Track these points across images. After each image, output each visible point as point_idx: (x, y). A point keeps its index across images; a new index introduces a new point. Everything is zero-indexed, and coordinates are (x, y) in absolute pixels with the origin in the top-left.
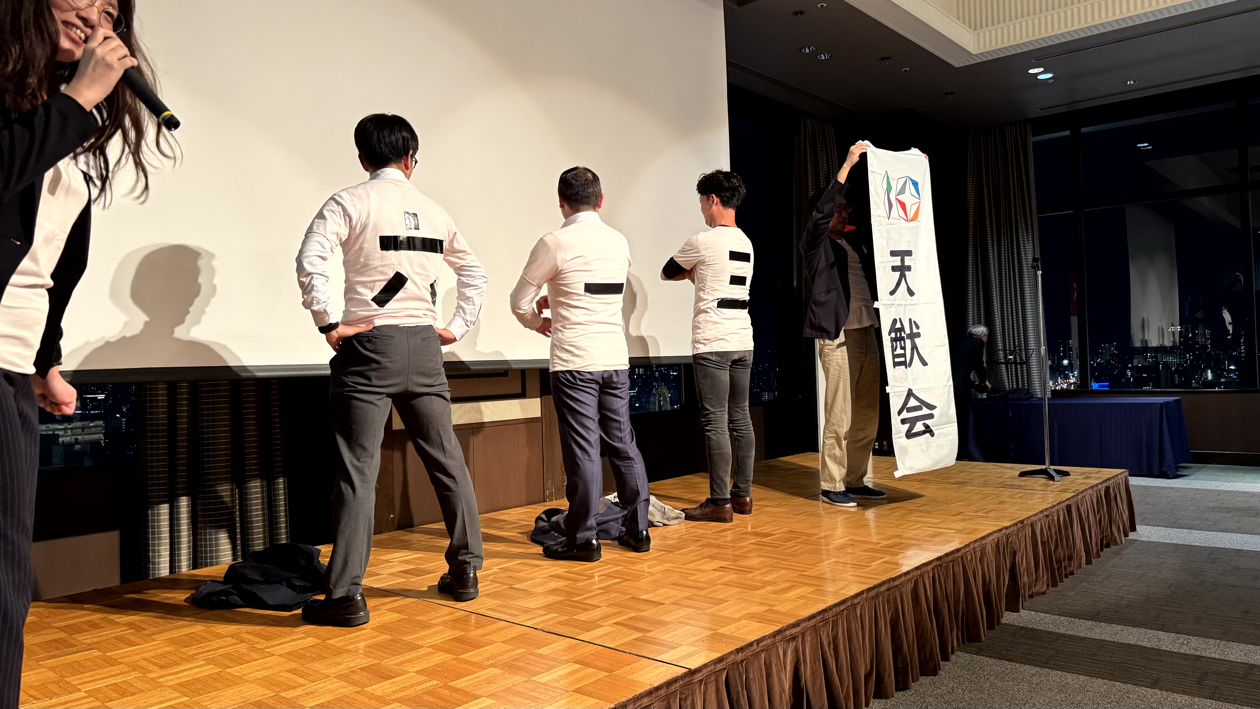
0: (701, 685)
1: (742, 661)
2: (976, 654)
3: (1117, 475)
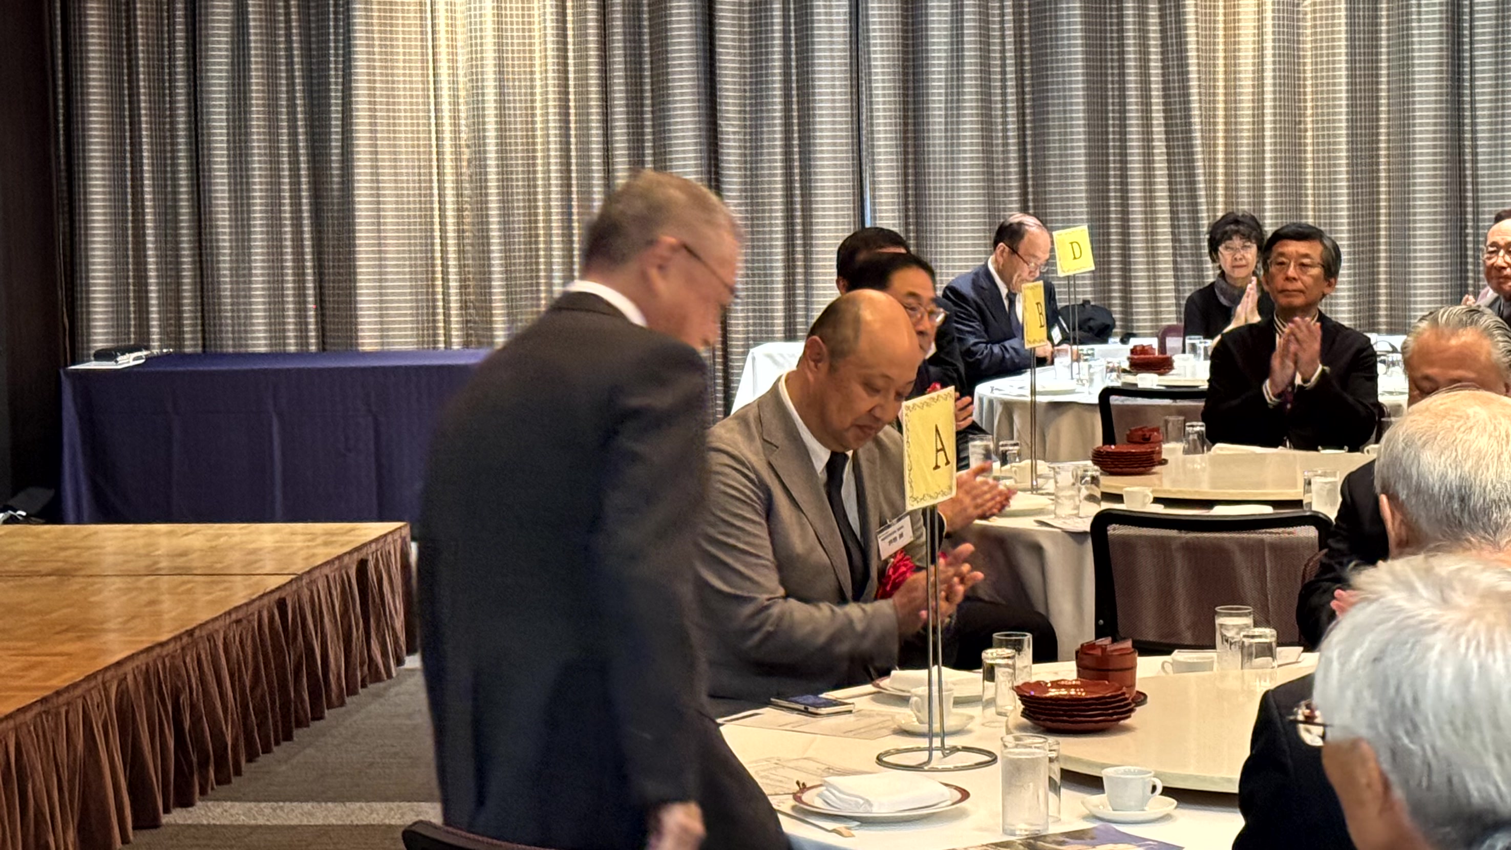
3: (385, 536)
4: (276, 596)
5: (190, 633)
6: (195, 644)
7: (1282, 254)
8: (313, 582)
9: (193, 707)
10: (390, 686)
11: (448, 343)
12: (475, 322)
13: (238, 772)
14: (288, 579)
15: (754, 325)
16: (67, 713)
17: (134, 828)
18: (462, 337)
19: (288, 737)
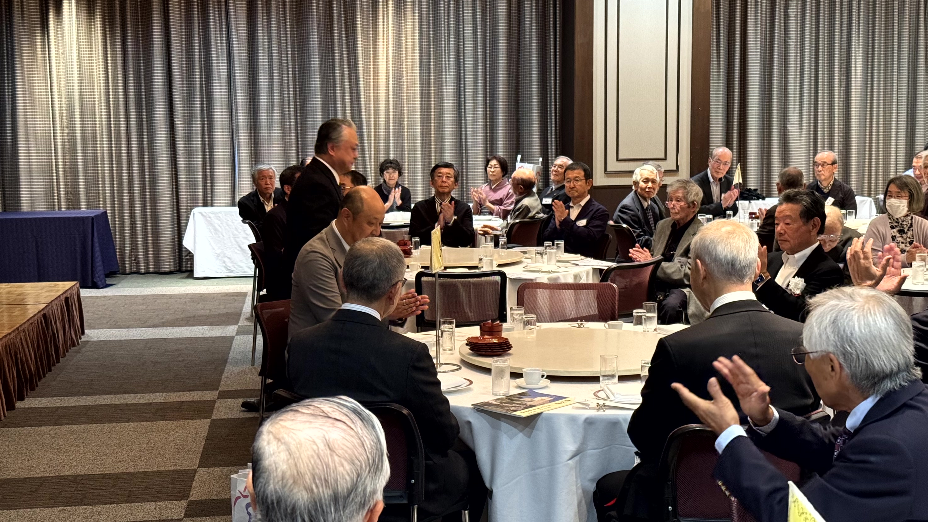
3: (72, 287)
4: (42, 313)
5: (18, 329)
6: (19, 333)
7: (440, 173)
8: (52, 307)
9: (21, 359)
10: (80, 349)
11: (60, 208)
12: (71, 199)
13: (37, 386)
14: (44, 306)
15: (190, 200)
17: (7, 410)
18: (66, 205)
19: (50, 370)
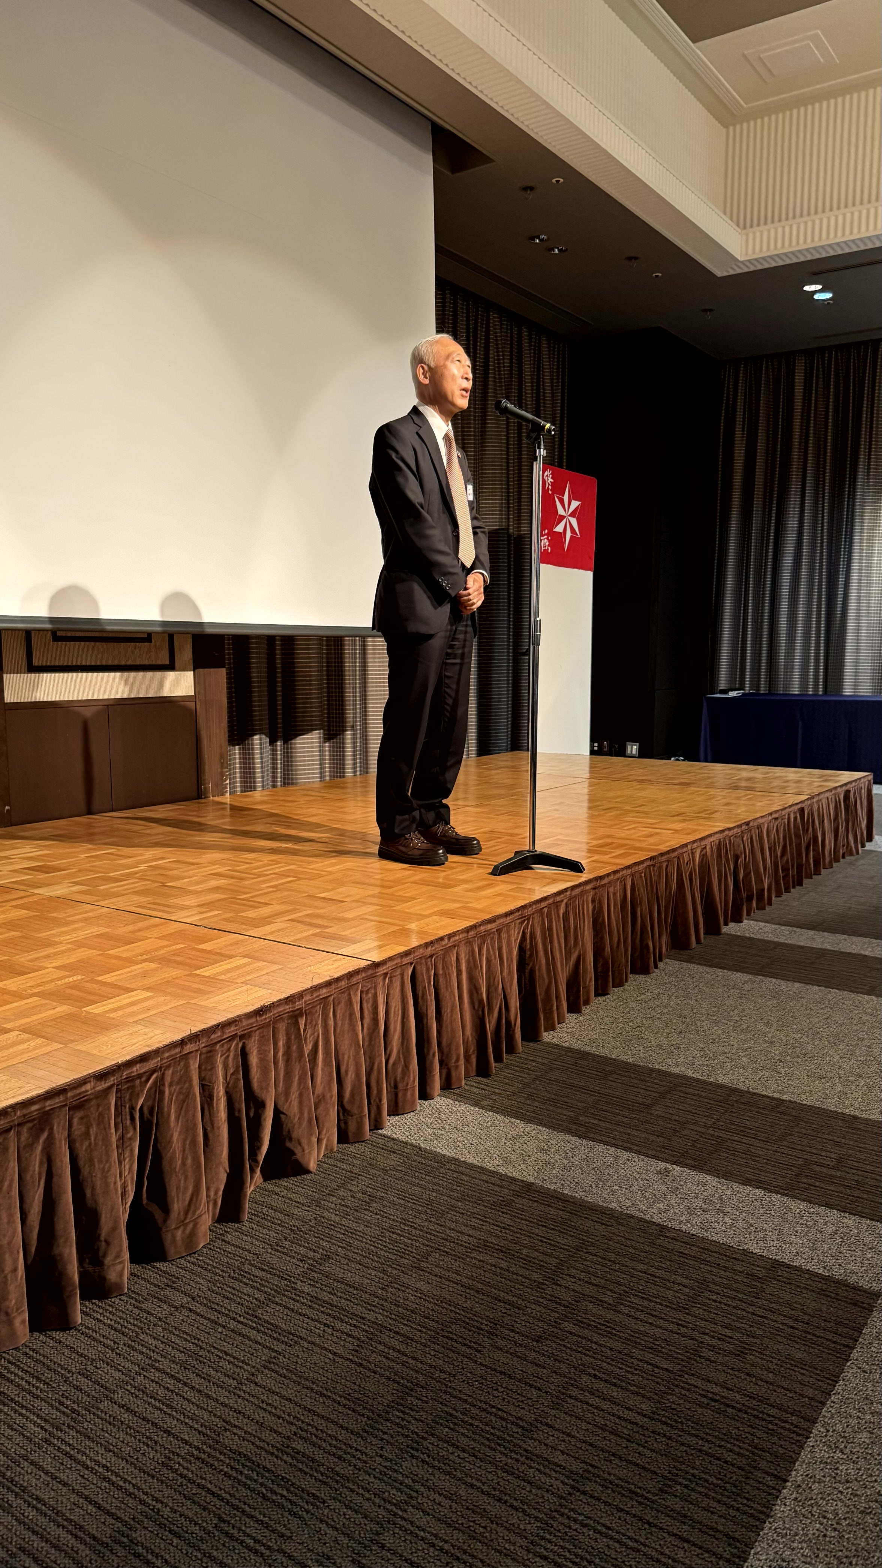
0: (385, 978)
1: (431, 956)
2: (686, 962)
3: (859, 780)
4: (799, 806)
6: (749, 829)
8: (820, 800)
9: (746, 867)
10: (856, 860)
14: (806, 797)
16: (667, 866)
17: (705, 934)
19: (800, 884)
